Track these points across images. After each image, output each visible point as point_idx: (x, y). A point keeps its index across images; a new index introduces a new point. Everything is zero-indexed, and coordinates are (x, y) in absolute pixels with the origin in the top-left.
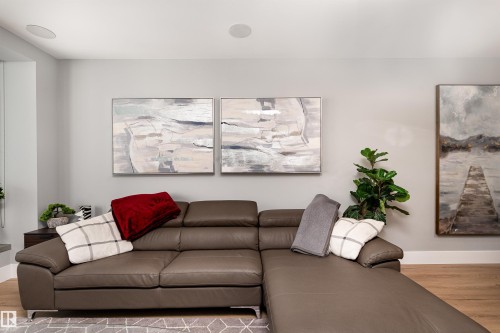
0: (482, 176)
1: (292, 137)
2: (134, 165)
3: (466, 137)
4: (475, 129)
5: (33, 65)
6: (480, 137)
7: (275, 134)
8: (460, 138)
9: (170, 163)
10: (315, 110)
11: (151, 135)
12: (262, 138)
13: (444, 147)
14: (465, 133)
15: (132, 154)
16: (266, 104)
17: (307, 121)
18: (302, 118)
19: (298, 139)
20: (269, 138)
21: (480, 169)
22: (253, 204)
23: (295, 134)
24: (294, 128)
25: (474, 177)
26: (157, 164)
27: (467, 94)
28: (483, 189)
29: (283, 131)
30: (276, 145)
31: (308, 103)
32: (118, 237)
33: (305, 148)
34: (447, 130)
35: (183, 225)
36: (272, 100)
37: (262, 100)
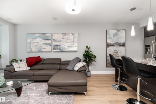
0: (117, 52)
1: (70, 43)
2: (32, 50)
3: (114, 43)
4: (116, 41)
5: (8, 26)
6: (117, 43)
7: (66, 42)
8: (112, 43)
9: (41, 49)
10: (76, 36)
11: (36, 42)
12: (63, 43)
13: (108, 45)
14: (113, 42)
15: (32, 47)
16: (64, 35)
17: (74, 39)
18: (73, 38)
19: (72, 43)
20: (65, 43)
21: (117, 51)
22: (60, 59)
23: (71, 42)
24: (71, 41)
25: (115, 53)
26: (38, 49)
27: (114, 32)
28: (118, 56)
29: (68, 41)
30: (66, 45)
31: (74, 34)
32: (27, 66)
33: (73, 45)
34: (109, 41)
35: (43, 64)
36: (65, 34)
37: (63, 34)
